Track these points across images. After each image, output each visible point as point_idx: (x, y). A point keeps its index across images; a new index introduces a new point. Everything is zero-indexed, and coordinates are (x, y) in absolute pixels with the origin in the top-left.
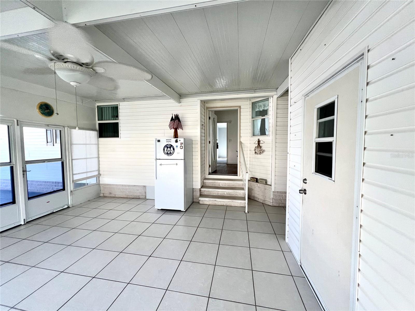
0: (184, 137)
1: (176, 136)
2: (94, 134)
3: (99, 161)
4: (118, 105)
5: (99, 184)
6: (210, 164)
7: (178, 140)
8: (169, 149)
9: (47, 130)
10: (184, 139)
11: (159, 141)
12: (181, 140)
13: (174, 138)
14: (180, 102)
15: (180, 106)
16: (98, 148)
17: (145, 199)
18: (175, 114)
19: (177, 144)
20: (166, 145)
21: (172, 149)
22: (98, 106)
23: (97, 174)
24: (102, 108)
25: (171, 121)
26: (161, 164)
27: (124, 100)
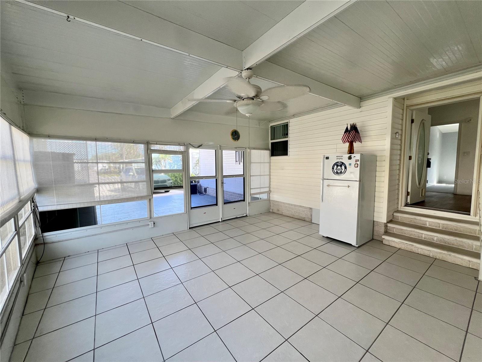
0: (361, 153)
1: (351, 151)
2: (267, 153)
3: (270, 178)
4: (288, 122)
5: (269, 200)
6: (409, 190)
7: (352, 157)
8: (339, 167)
9: (236, 152)
10: (362, 155)
11: (327, 158)
12: (357, 156)
13: (348, 154)
14: (360, 107)
15: (360, 112)
16: (270, 166)
17: (311, 222)
18: (352, 123)
19: (350, 161)
20: (335, 163)
21: (343, 167)
22: (271, 126)
23: (268, 190)
24: (275, 127)
25: (345, 133)
26: (328, 186)
27: (294, 116)
